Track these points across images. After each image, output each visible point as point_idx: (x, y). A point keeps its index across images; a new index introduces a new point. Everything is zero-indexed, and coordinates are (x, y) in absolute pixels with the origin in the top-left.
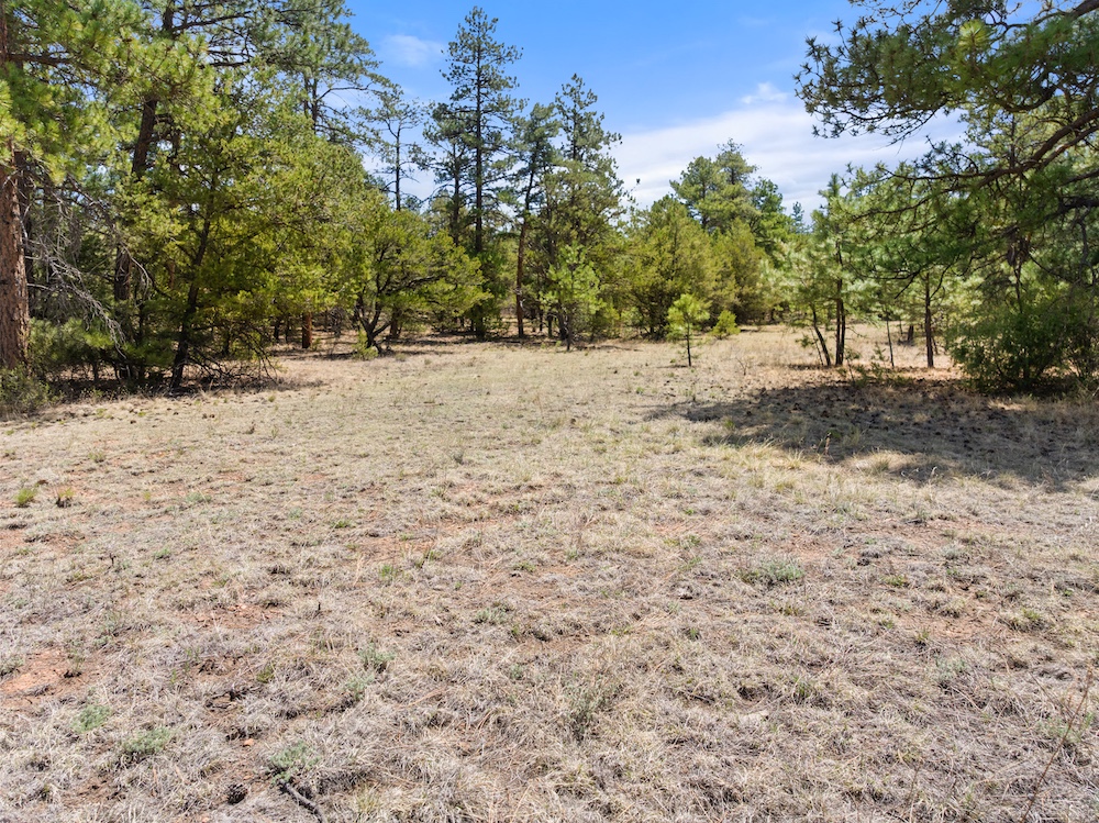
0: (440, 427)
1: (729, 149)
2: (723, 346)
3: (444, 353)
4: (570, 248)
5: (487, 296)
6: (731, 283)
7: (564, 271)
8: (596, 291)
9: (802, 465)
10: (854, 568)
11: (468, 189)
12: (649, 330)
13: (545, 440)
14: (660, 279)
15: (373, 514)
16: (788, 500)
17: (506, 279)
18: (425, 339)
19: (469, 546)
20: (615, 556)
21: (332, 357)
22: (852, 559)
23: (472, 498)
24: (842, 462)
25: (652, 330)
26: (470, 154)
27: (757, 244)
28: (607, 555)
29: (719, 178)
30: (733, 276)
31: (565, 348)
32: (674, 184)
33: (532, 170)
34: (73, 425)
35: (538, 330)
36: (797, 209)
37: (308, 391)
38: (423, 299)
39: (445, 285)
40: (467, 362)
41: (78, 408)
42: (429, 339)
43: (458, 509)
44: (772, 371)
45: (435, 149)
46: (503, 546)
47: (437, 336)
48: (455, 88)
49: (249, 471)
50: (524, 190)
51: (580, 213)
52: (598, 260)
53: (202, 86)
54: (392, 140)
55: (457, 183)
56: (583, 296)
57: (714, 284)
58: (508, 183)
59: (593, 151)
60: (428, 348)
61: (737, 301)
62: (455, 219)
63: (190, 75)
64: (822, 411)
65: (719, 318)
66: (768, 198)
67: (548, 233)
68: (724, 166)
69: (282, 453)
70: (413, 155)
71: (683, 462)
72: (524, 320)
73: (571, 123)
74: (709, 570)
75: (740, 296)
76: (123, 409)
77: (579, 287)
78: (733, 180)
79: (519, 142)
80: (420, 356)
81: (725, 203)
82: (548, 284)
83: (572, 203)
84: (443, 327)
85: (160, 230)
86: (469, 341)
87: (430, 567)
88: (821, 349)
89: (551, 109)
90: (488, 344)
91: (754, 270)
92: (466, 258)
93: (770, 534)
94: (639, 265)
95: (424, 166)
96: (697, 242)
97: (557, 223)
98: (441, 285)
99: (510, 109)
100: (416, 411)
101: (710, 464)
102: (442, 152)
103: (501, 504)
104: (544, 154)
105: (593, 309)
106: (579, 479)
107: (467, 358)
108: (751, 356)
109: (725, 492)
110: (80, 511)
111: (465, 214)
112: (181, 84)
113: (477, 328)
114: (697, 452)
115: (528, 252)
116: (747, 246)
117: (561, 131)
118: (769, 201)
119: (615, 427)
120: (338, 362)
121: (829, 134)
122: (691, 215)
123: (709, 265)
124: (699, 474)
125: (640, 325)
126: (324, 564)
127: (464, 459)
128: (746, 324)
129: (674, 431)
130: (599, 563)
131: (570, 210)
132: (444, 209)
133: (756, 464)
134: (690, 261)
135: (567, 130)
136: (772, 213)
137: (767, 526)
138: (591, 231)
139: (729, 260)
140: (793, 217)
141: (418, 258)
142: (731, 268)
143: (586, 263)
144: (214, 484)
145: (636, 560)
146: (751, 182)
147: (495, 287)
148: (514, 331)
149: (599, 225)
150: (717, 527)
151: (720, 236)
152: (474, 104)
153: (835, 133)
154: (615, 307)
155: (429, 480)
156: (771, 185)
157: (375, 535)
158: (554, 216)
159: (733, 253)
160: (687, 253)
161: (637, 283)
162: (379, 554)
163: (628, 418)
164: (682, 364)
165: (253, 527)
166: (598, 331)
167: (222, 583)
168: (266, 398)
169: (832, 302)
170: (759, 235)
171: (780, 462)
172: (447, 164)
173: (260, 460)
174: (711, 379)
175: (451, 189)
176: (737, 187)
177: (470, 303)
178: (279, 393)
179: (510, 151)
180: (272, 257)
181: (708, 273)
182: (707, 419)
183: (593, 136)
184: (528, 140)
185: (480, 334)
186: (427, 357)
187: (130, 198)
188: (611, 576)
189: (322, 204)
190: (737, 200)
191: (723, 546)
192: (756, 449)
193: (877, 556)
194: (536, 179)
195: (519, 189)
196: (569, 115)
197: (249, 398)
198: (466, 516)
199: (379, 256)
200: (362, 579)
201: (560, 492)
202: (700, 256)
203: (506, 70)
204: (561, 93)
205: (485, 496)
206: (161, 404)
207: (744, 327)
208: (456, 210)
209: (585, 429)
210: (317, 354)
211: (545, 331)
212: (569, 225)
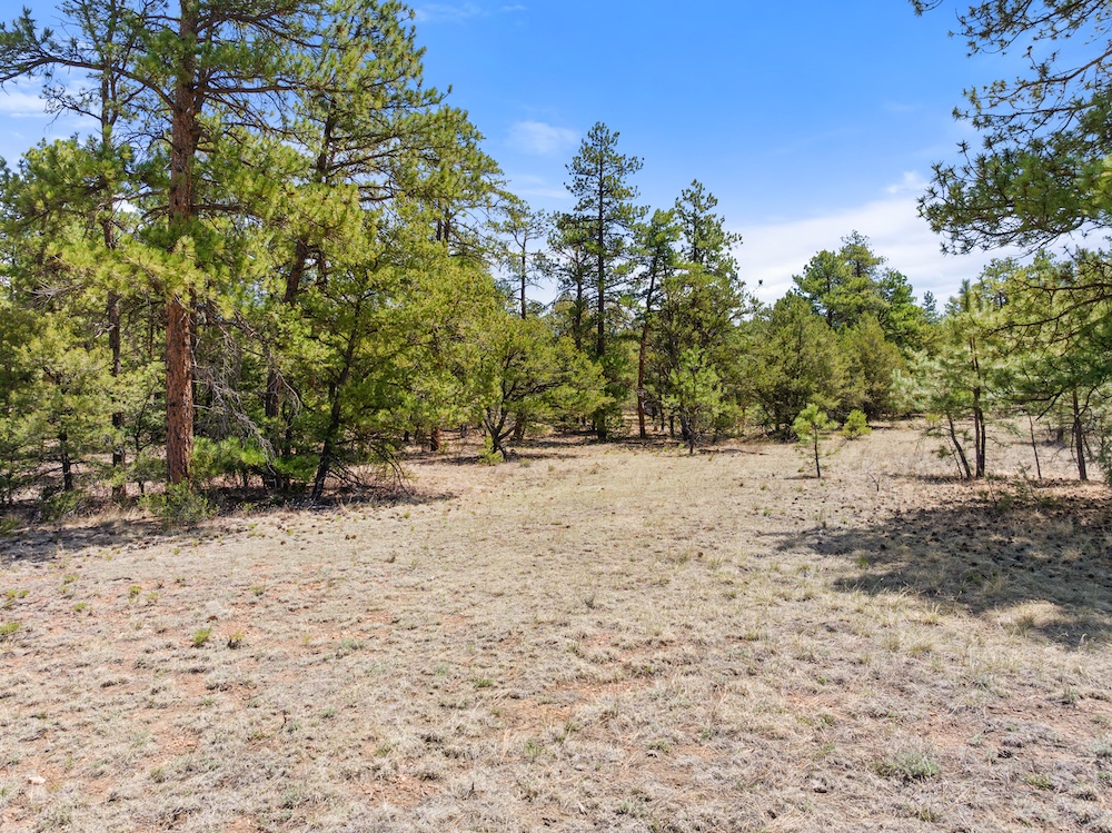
0: (569, 558)
1: (853, 242)
2: (853, 450)
3: (568, 456)
4: (691, 352)
5: (609, 400)
6: (860, 379)
7: (685, 374)
8: (718, 393)
9: (940, 619)
10: (993, 762)
11: (590, 292)
12: (774, 428)
13: (672, 579)
14: (785, 378)
15: (512, 670)
16: (923, 667)
17: (627, 379)
18: (547, 439)
19: (606, 716)
20: (748, 736)
21: (459, 461)
22: (993, 748)
23: (605, 656)
24: (984, 614)
25: (777, 428)
26: (592, 260)
27: (887, 337)
28: (740, 734)
29: (843, 271)
30: (862, 372)
31: (688, 451)
32: (796, 279)
33: (653, 272)
34: (229, 542)
35: (659, 428)
36: (929, 298)
37: (440, 505)
38: (547, 404)
39: (568, 390)
40: (590, 469)
41: (232, 522)
42: (552, 440)
43: (593, 669)
44: (907, 486)
45: (559, 256)
46: (638, 718)
47: (559, 436)
48: (578, 199)
49: (396, 609)
50: (644, 293)
51: (701, 314)
52: (721, 361)
53: (352, 228)
54: (518, 251)
55: (579, 287)
56: (705, 399)
57: (842, 382)
58: (630, 287)
59: (713, 252)
60: (551, 450)
61: (867, 398)
62: (578, 321)
63: (342, 221)
64: (961, 542)
65: (849, 417)
66: (897, 289)
67: (669, 334)
68: (849, 259)
69: (423, 589)
70: (538, 262)
71: (814, 614)
72: (646, 417)
73: (691, 227)
74: (843, 759)
75: (870, 392)
76: (272, 524)
77: (701, 390)
78: (858, 272)
79: (640, 247)
80: (544, 461)
81: (851, 296)
82: (669, 387)
83: (693, 305)
84: (566, 427)
85: (311, 355)
86: (592, 442)
87: (572, 744)
88: (960, 461)
89: (671, 214)
90: (609, 446)
91: (884, 366)
92: (589, 363)
93: (906, 713)
94: (762, 364)
95: (548, 273)
96: (823, 340)
97: (678, 325)
98: (565, 390)
99: (631, 216)
100: (544, 536)
101: (842, 616)
102: (566, 258)
103: (633, 664)
104: (664, 258)
105: (716, 411)
106: (711, 632)
107: (589, 463)
108: (884, 464)
109: (858, 655)
110: (249, 655)
111: (588, 317)
112: (335, 227)
113: (599, 431)
114: (828, 599)
115: (651, 355)
116: (876, 341)
117: (682, 235)
118: (898, 293)
119: (743, 563)
120: (465, 467)
121: (958, 250)
122: (815, 311)
123: (836, 363)
124: (831, 630)
125: (766, 423)
126: (473, 733)
127: (596, 603)
128: (878, 419)
129: (804, 570)
130: (733, 744)
131: (691, 312)
132: (567, 312)
133: (891, 618)
134: (816, 360)
135: (688, 233)
136: (903, 305)
137: (903, 701)
138: (713, 331)
139: (857, 356)
140: (925, 307)
141: (543, 363)
142: (860, 364)
143: (708, 365)
144: (363, 626)
145: (769, 742)
146: (879, 274)
147: (616, 389)
148: (636, 430)
149: (721, 326)
150: (852, 701)
151: (848, 330)
152: (597, 214)
153: (965, 250)
154: (739, 404)
155: (564, 631)
156: (899, 276)
157: (516, 697)
158: (675, 317)
159: (862, 349)
160: (812, 351)
161: (761, 382)
162: (522, 722)
163: (756, 550)
164: (810, 474)
165: (405, 683)
166: (721, 432)
167: (384, 752)
168: (402, 514)
169: (970, 410)
170: (889, 328)
171: (916, 615)
172: (570, 271)
173: (404, 597)
174: (842, 496)
175: (574, 293)
176: (862, 280)
177: (591, 408)
178: (412, 507)
179: (631, 257)
180: (410, 376)
181: (836, 371)
182: (838, 553)
183: (713, 238)
184: (649, 245)
185: (600, 434)
186: (551, 462)
187: (284, 325)
188: (746, 762)
189: (457, 326)
190: (864, 293)
191: (857, 726)
192: (892, 598)
193: (1019, 746)
194: (657, 282)
195: (640, 291)
196: (689, 219)
197: (386, 512)
198: (601, 677)
199: (505, 363)
200: (509, 754)
201: (690, 650)
202: (826, 354)
203: (628, 181)
204: (681, 198)
205: (615, 652)
206: (306, 519)
207: (875, 424)
208: (579, 316)
209: (713, 566)
210: (445, 457)
211: (667, 430)
212: (691, 327)
